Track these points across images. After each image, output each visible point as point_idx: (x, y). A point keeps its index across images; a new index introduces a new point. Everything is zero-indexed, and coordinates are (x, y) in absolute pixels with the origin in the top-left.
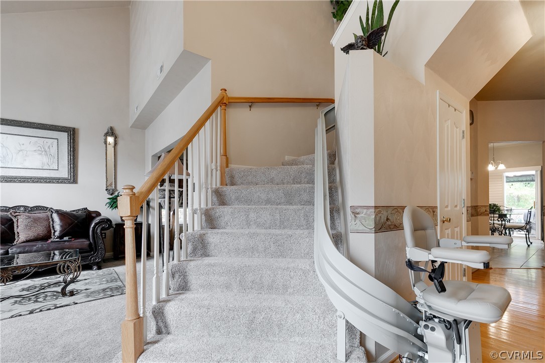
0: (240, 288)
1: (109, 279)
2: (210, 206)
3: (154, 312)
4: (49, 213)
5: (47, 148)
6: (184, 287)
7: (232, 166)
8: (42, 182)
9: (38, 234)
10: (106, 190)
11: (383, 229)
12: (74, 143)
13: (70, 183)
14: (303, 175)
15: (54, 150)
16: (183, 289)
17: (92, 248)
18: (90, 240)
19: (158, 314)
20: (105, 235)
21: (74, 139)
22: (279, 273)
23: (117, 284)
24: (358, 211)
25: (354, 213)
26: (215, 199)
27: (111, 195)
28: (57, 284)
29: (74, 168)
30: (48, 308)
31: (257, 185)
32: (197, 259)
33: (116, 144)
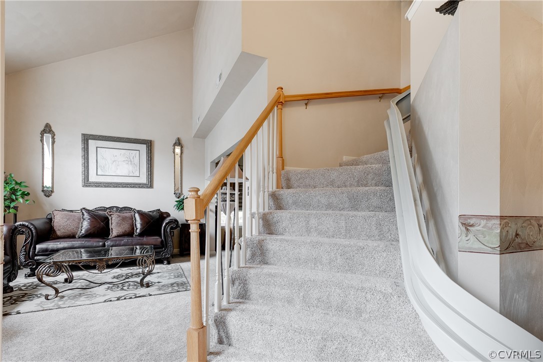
0: (304, 304)
1: (176, 274)
2: (267, 210)
3: (216, 321)
4: (133, 213)
5: (132, 158)
6: (244, 296)
7: (287, 168)
8: (136, 187)
9: (125, 231)
10: (174, 194)
11: (510, 250)
12: (151, 153)
13: (148, 188)
14: (370, 177)
15: (136, 160)
16: (243, 297)
17: (163, 245)
18: (161, 238)
19: (220, 323)
20: (173, 234)
21: (151, 150)
22: (352, 293)
23: (182, 279)
24: (472, 222)
25: (465, 224)
26: (272, 203)
27: (178, 198)
28: (137, 275)
29: (150, 175)
30: (130, 297)
31: (315, 188)
32: (256, 266)
33: (182, 153)
